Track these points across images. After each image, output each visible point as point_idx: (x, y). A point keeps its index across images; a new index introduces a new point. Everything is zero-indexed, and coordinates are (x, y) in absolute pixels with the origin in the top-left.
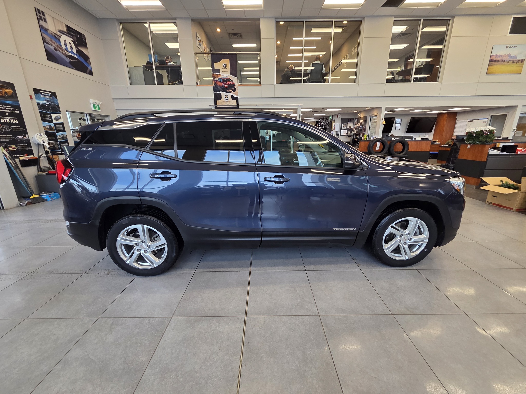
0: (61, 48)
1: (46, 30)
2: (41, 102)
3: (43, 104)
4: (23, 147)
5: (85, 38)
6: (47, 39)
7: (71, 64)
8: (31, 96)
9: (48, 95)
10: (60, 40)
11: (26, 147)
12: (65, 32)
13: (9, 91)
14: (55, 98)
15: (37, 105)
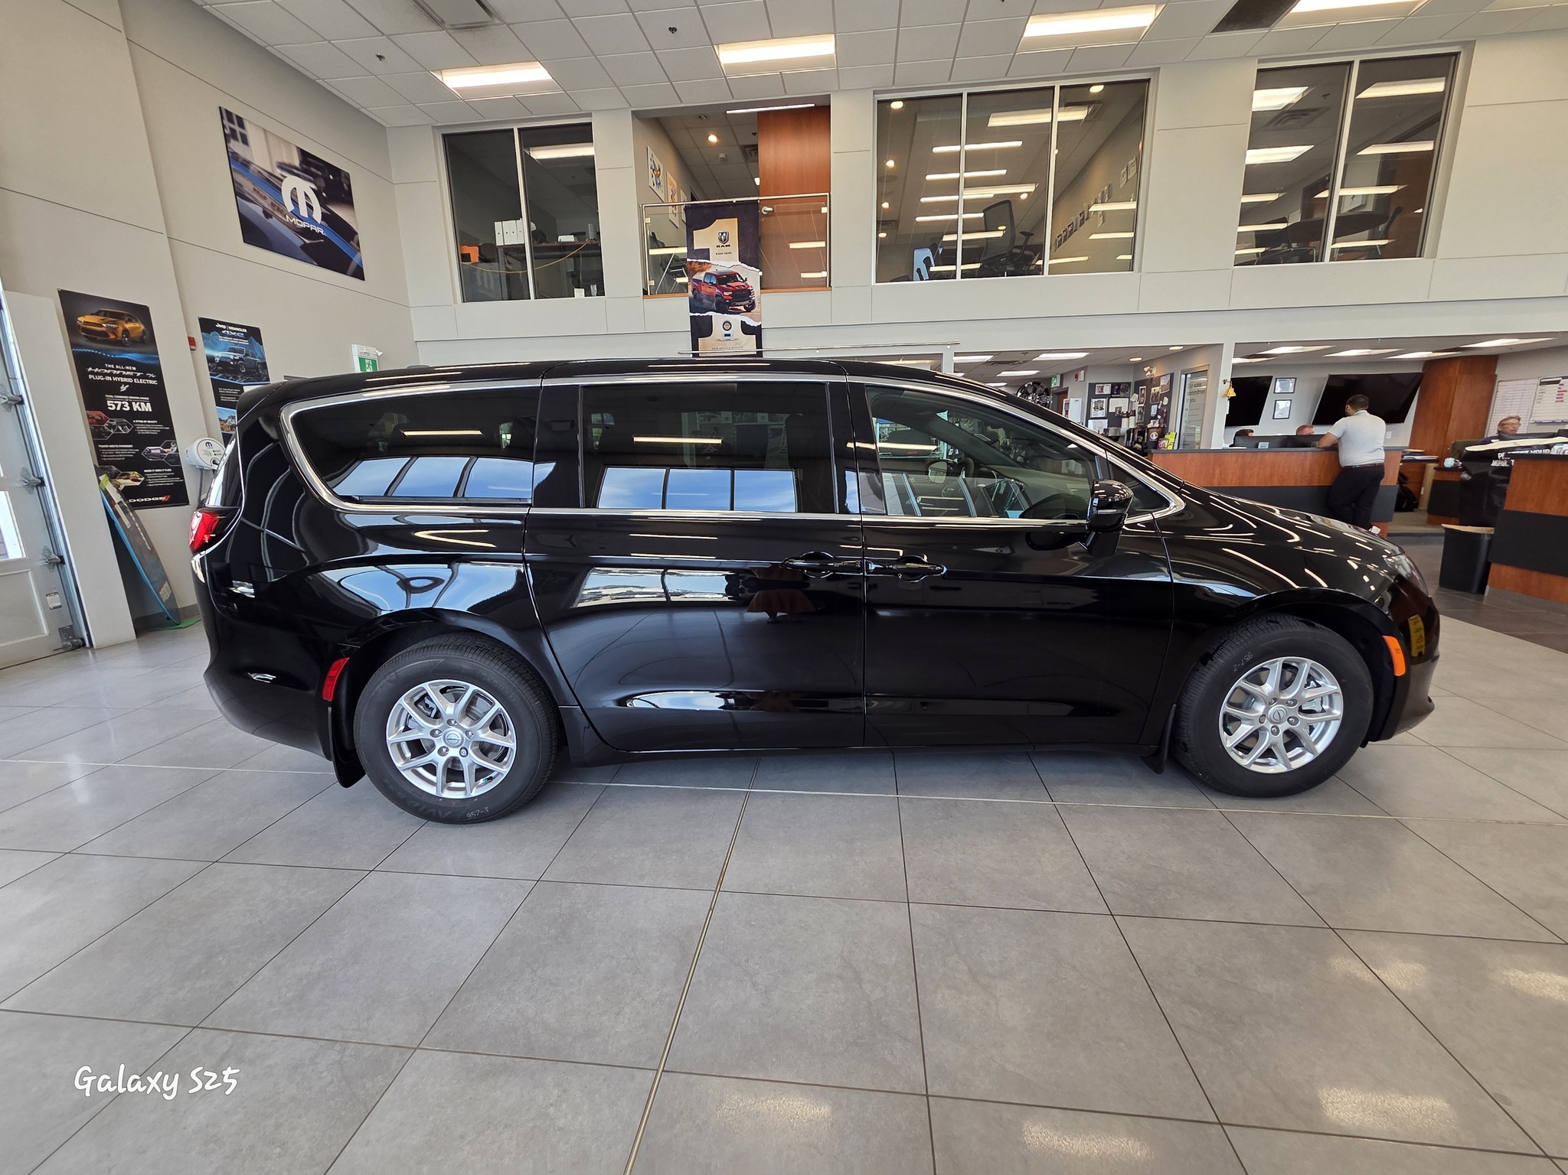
0: (281, 208)
1: (246, 164)
2: (218, 355)
3: (224, 360)
4: (159, 477)
5: (349, 180)
6: (245, 188)
7: (304, 251)
8: (193, 339)
9: (238, 334)
10: (280, 190)
11: (169, 477)
12: (296, 168)
13: (135, 326)
14: (257, 343)
15: (208, 362)
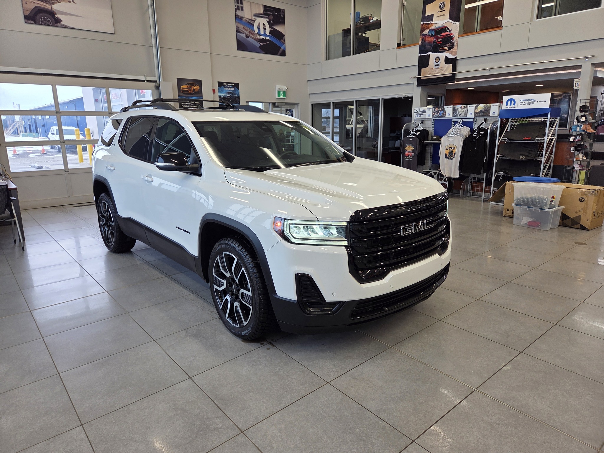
0: (253, 34)
1: (242, 19)
2: (222, 95)
3: (224, 97)
5: (284, 12)
6: (240, 28)
7: (260, 49)
8: (215, 90)
9: (231, 86)
10: (253, 25)
12: (261, 14)
13: (196, 87)
14: (237, 89)
15: (219, 98)
